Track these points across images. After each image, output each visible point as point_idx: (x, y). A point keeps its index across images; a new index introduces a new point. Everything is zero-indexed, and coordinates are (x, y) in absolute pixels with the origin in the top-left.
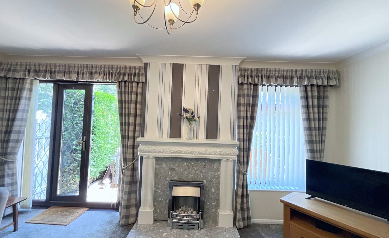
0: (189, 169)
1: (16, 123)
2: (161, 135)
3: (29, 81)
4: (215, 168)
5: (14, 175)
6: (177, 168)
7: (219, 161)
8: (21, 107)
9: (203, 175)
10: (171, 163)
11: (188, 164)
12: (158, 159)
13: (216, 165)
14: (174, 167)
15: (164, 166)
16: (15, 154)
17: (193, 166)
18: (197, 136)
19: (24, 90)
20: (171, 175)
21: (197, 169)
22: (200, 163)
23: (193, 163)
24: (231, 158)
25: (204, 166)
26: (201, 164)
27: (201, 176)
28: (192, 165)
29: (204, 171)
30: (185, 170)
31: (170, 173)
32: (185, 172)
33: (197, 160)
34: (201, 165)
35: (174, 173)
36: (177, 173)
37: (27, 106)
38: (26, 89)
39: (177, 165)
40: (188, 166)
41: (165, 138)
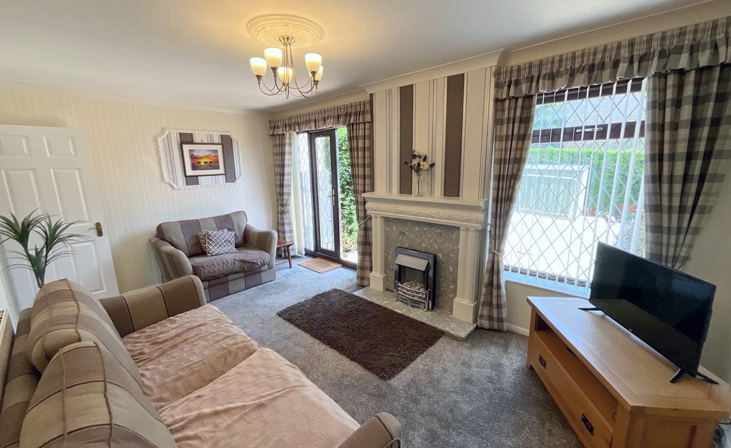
0: (421, 236)
1: (286, 177)
2: (390, 191)
3: (287, 136)
4: (454, 238)
5: (290, 224)
6: (408, 233)
7: (458, 228)
8: (286, 162)
9: (438, 247)
10: (401, 225)
11: (420, 230)
12: (387, 220)
13: (455, 233)
14: (404, 232)
15: (394, 229)
16: (288, 205)
17: (426, 233)
18: (432, 193)
19: (286, 145)
20: (401, 240)
21: (431, 238)
22: (435, 229)
23: (425, 229)
24: (472, 227)
25: (440, 235)
26: (435, 231)
27: (436, 247)
28: (424, 231)
29: (439, 241)
30: (416, 237)
31: (400, 238)
32: (417, 239)
33: (430, 225)
34: (435, 233)
35: (405, 238)
36: (407, 238)
37: (290, 161)
38: (287, 144)
39: (408, 229)
40: (420, 231)
41: (395, 194)
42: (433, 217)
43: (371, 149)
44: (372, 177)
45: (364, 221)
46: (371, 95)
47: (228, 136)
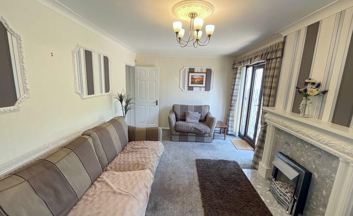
0: (302, 151)
1: (235, 91)
2: (285, 108)
3: (239, 68)
4: (333, 166)
5: (233, 116)
6: (291, 145)
8: (236, 83)
9: (315, 166)
10: (288, 137)
11: (302, 146)
12: (278, 130)
13: (335, 162)
14: (289, 142)
15: (282, 137)
16: (234, 106)
17: (306, 150)
19: (237, 74)
20: (286, 148)
21: (310, 156)
22: (315, 150)
23: (307, 147)
25: (319, 157)
26: (315, 152)
27: (313, 166)
28: (305, 148)
29: (317, 162)
30: (298, 150)
31: (285, 146)
32: (298, 152)
34: (315, 153)
35: (288, 148)
36: (290, 149)
37: (238, 82)
38: (238, 73)
39: (292, 141)
40: (301, 147)
41: (288, 113)
42: (312, 139)
43: (278, 77)
44: (275, 96)
45: (264, 126)
46: (285, 37)
47: (210, 69)
